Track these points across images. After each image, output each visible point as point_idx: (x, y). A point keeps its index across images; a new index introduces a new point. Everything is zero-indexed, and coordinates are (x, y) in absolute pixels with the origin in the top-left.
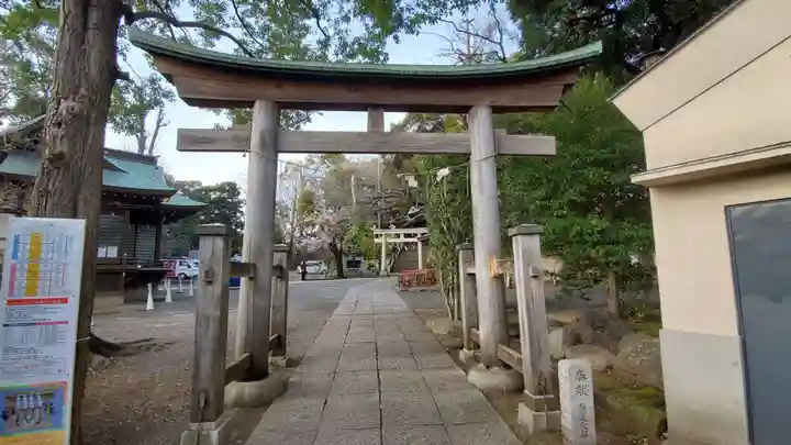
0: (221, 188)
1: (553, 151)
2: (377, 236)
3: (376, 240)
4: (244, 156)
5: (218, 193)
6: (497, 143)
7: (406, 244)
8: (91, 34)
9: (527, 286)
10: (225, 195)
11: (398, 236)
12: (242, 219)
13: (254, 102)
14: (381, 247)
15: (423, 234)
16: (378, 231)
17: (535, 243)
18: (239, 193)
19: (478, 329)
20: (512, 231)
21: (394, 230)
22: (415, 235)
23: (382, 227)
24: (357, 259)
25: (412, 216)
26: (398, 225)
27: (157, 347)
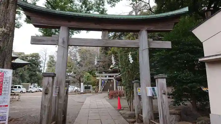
0: (32, 56)
1: (170, 47)
2: (97, 76)
3: (97, 78)
4: (56, 47)
5: (31, 58)
6: (149, 44)
7: (109, 80)
8: (10, 5)
9: (162, 97)
10: (34, 58)
11: (106, 77)
12: (41, 69)
13: (60, 27)
14: (99, 81)
15: (116, 76)
16: (98, 75)
17: (164, 81)
18: (40, 58)
19: (142, 114)
20: (155, 77)
21: (104, 74)
22: (113, 76)
23: (99, 73)
24: (89, 86)
25: (111, 69)
26: (106, 72)
27: (13, 120)
